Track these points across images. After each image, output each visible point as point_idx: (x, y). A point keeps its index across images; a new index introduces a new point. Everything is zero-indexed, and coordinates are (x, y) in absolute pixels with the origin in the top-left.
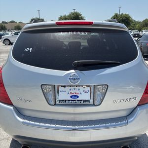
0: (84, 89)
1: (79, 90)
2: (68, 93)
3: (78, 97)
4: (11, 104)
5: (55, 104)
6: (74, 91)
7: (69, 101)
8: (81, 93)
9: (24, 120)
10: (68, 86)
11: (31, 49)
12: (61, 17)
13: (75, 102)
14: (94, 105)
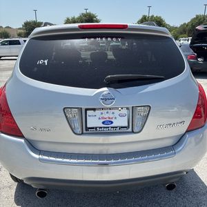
0: (120, 112)
1: (113, 113)
2: (100, 119)
3: (112, 123)
4: (21, 136)
5: (82, 133)
6: (107, 115)
7: (100, 128)
8: (116, 118)
9: (41, 156)
10: (99, 109)
11: (46, 62)
12: (68, 19)
13: (107, 129)
14: (133, 132)
